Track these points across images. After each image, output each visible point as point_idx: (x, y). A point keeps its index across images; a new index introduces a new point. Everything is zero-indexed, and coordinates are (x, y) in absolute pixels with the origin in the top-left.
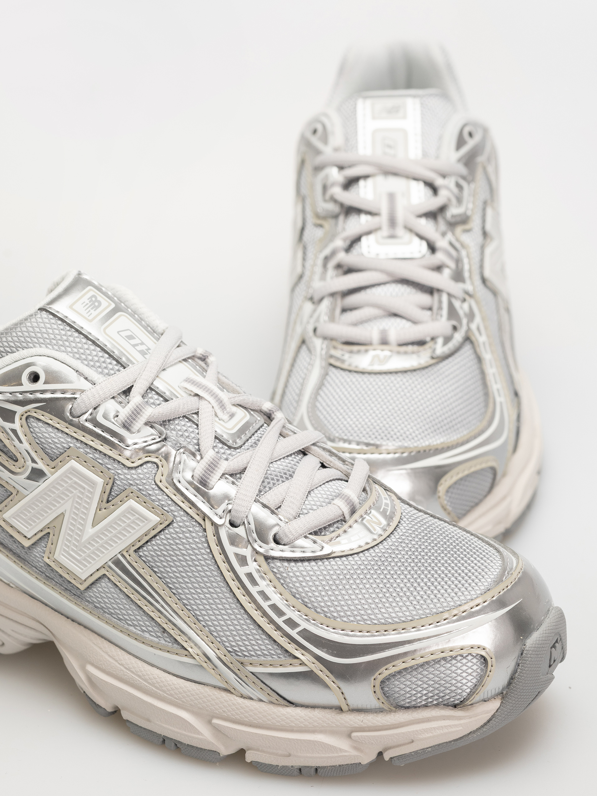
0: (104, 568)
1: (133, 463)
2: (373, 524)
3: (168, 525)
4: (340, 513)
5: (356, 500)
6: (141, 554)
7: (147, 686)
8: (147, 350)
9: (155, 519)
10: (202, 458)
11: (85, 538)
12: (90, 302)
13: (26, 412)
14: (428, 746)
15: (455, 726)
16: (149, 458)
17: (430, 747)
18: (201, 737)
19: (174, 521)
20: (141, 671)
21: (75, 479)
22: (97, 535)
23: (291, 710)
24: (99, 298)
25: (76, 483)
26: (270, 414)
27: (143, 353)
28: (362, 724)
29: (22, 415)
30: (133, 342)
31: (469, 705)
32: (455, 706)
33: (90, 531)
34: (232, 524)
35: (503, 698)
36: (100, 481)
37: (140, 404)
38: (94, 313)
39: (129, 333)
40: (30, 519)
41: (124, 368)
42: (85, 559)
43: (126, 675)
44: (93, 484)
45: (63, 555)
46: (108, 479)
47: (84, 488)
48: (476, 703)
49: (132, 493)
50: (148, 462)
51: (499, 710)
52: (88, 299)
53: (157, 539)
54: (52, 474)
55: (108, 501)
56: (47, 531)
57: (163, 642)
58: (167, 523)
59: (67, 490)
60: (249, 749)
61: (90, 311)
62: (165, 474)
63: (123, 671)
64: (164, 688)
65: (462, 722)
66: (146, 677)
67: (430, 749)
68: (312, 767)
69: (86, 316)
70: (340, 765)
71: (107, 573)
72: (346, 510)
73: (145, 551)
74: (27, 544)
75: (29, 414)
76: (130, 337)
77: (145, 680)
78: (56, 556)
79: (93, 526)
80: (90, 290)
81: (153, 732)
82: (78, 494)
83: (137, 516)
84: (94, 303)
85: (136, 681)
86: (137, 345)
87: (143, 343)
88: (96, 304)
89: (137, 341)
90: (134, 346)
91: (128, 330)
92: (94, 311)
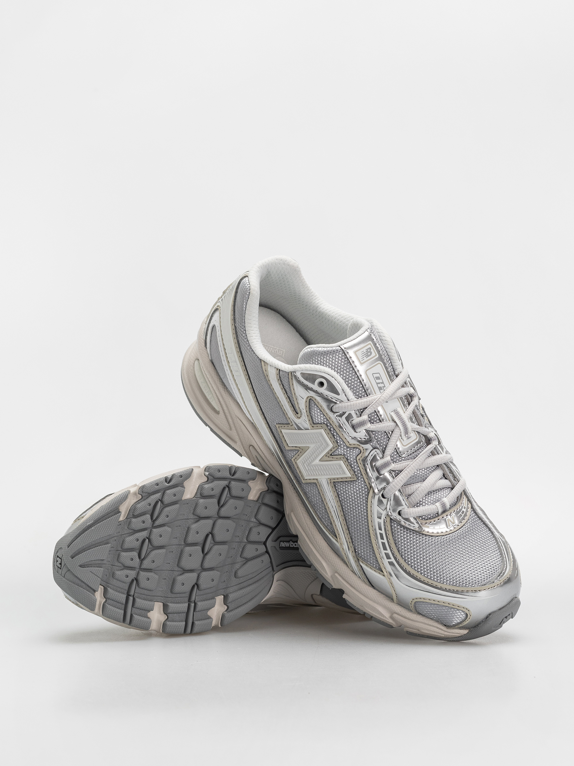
1: (350, 445)
2: (450, 523)
3: (354, 481)
4: (436, 511)
5: (448, 506)
6: (336, 485)
8: (383, 387)
9: (348, 475)
10: (383, 457)
12: (366, 352)
13: (310, 397)
16: (359, 446)
19: (357, 481)
21: (320, 438)
23: (371, 589)
24: (372, 350)
26: (431, 440)
27: (380, 388)
28: (400, 612)
30: (378, 381)
32: (445, 626)
33: (317, 462)
34: (383, 496)
36: (331, 445)
37: (365, 421)
38: (366, 359)
39: (378, 375)
40: (293, 440)
41: (367, 396)
42: (310, 472)
44: (328, 445)
45: (301, 463)
46: (335, 446)
47: (323, 444)
49: (343, 458)
50: (357, 448)
52: (366, 350)
53: (346, 484)
54: (311, 429)
55: (331, 455)
56: (299, 449)
58: (353, 479)
59: (315, 440)
60: (346, 594)
61: (364, 357)
62: (363, 457)
68: (370, 615)
69: (361, 360)
70: (383, 621)
71: (317, 483)
72: (440, 511)
73: (339, 485)
74: (287, 448)
75: (312, 398)
76: (378, 378)
78: (298, 462)
79: (320, 461)
80: (370, 344)
82: (319, 445)
83: (341, 469)
84: (367, 353)
86: (379, 383)
87: (383, 383)
88: (369, 354)
89: (380, 381)
90: (377, 384)
91: (379, 373)
92: (366, 358)
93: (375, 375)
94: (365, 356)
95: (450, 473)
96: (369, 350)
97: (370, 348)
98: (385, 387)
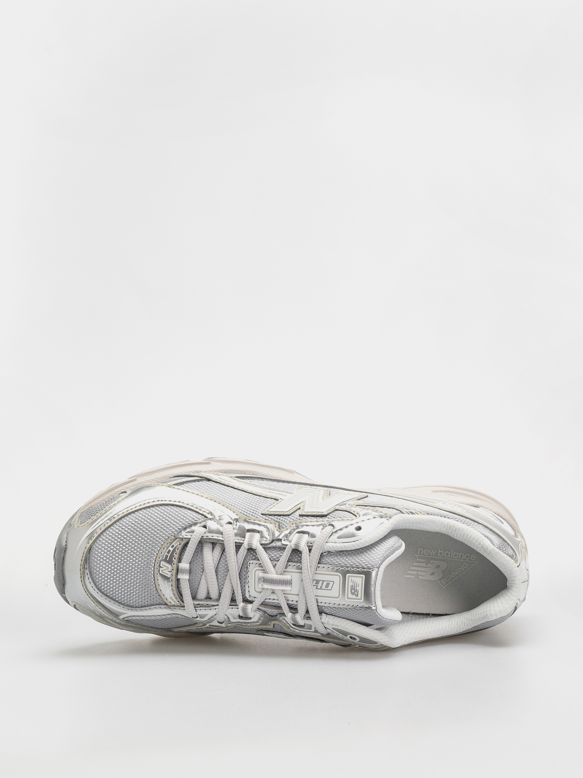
87: (321, 588)
88: (353, 591)
89: (323, 587)
90: (323, 581)
91: (331, 590)
92: (351, 585)
93: (331, 583)
94: (353, 585)
95: (208, 604)
96: (356, 593)
97: (357, 596)
98: (317, 588)
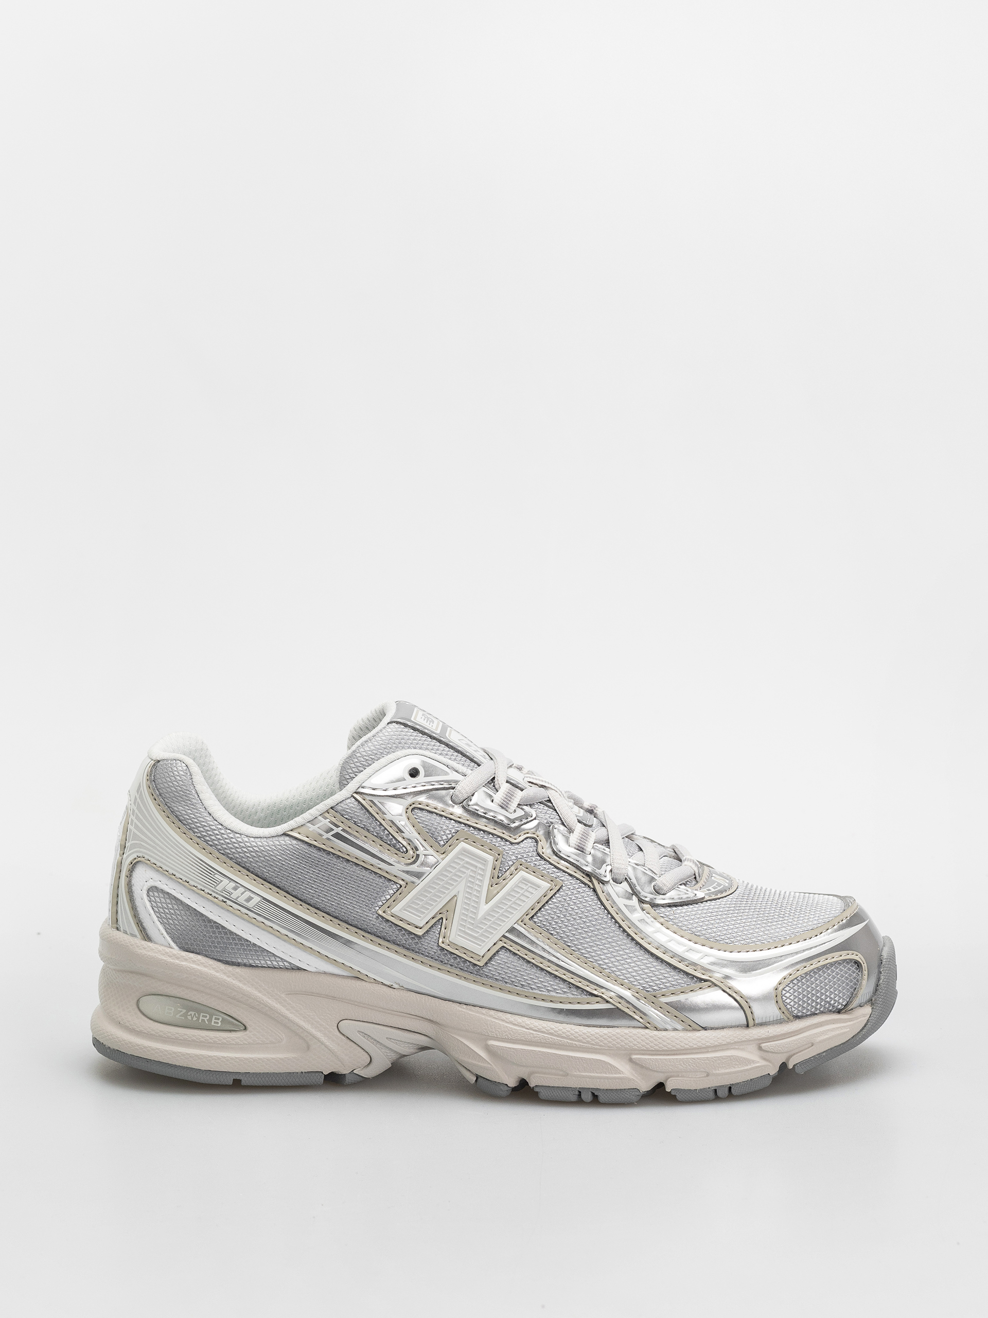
0: (501, 941)
1: (515, 839)
3: (559, 890)
6: (536, 920)
7: (561, 1041)
9: (545, 885)
10: (571, 831)
11: (481, 913)
13: (410, 806)
14: (822, 1051)
15: (844, 1027)
16: (528, 834)
17: (824, 1052)
18: (622, 1075)
19: (563, 885)
20: (552, 1029)
21: (466, 859)
22: (492, 910)
25: (467, 863)
26: (592, 810)
28: (768, 1034)
29: (407, 809)
31: (850, 1010)
32: (839, 1012)
33: (484, 908)
35: (872, 1004)
36: (490, 858)
37: (510, 791)
40: (423, 907)
41: (479, 766)
42: (482, 935)
43: (537, 1037)
44: (485, 861)
45: (458, 936)
46: (497, 855)
47: (476, 867)
48: (854, 1008)
49: (521, 865)
50: (527, 838)
51: (872, 1015)
53: (550, 904)
54: (443, 859)
55: (498, 877)
56: (441, 916)
57: (571, 996)
58: (558, 888)
59: (460, 871)
60: (668, 1080)
62: (545, 847)
63: (532, 1034)
64: (580, 1038)
65: (849, 1023)
66: (558, 1032)
67: (824, 1054)
68: (725, 1087)
70: (751, 1080)
71: (505, 945)
73: (540, 917)
74: (420, 932)
77: (558, 1036)
78: (452, 938)
79: (487, 903)
81: (568, 1088)
82: (471, 874)
83: (529, 885)
85: (549, 1039)
